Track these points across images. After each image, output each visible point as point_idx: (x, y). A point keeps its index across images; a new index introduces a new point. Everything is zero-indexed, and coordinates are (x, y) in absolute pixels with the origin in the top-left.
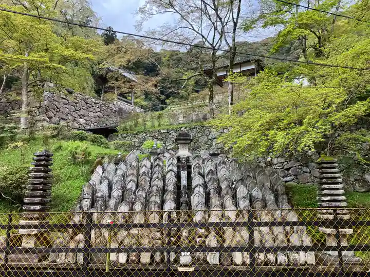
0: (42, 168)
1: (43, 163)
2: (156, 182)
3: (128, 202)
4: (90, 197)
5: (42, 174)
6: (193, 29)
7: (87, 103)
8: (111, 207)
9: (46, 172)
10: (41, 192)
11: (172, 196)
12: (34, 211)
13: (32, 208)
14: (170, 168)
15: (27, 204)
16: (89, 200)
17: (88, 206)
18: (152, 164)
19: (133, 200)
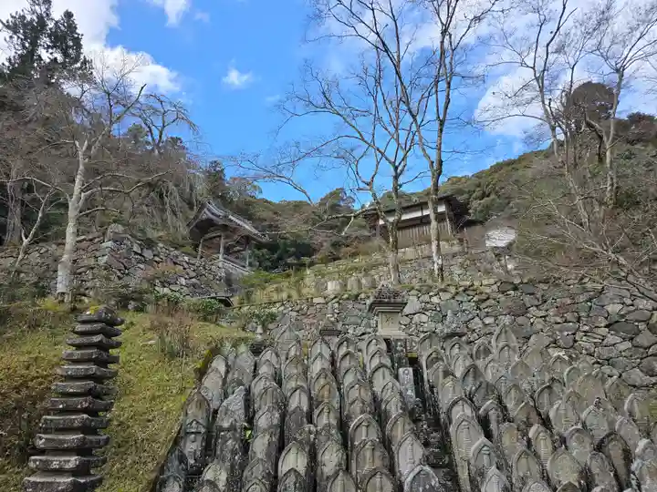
0: (94, 352)
1: (96, 339)
2: (354, 394)
3: (301, 442)
4: (203, 430)
5: (93, 368)
6: (363, 139)
7: (175, 263)
8: (260, 456)
9: (102, 363)
10: (85, 416)
11: (407, 427)
12: (60, 472)
13: (56, 462)
14: (376, 362)
15: (42, 452)
16: (200, 438)
17: (198, 453)
18: (333, 353)
19: (312, 436)
